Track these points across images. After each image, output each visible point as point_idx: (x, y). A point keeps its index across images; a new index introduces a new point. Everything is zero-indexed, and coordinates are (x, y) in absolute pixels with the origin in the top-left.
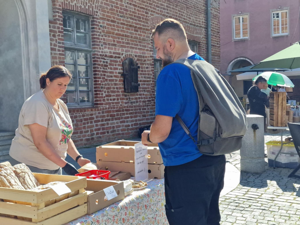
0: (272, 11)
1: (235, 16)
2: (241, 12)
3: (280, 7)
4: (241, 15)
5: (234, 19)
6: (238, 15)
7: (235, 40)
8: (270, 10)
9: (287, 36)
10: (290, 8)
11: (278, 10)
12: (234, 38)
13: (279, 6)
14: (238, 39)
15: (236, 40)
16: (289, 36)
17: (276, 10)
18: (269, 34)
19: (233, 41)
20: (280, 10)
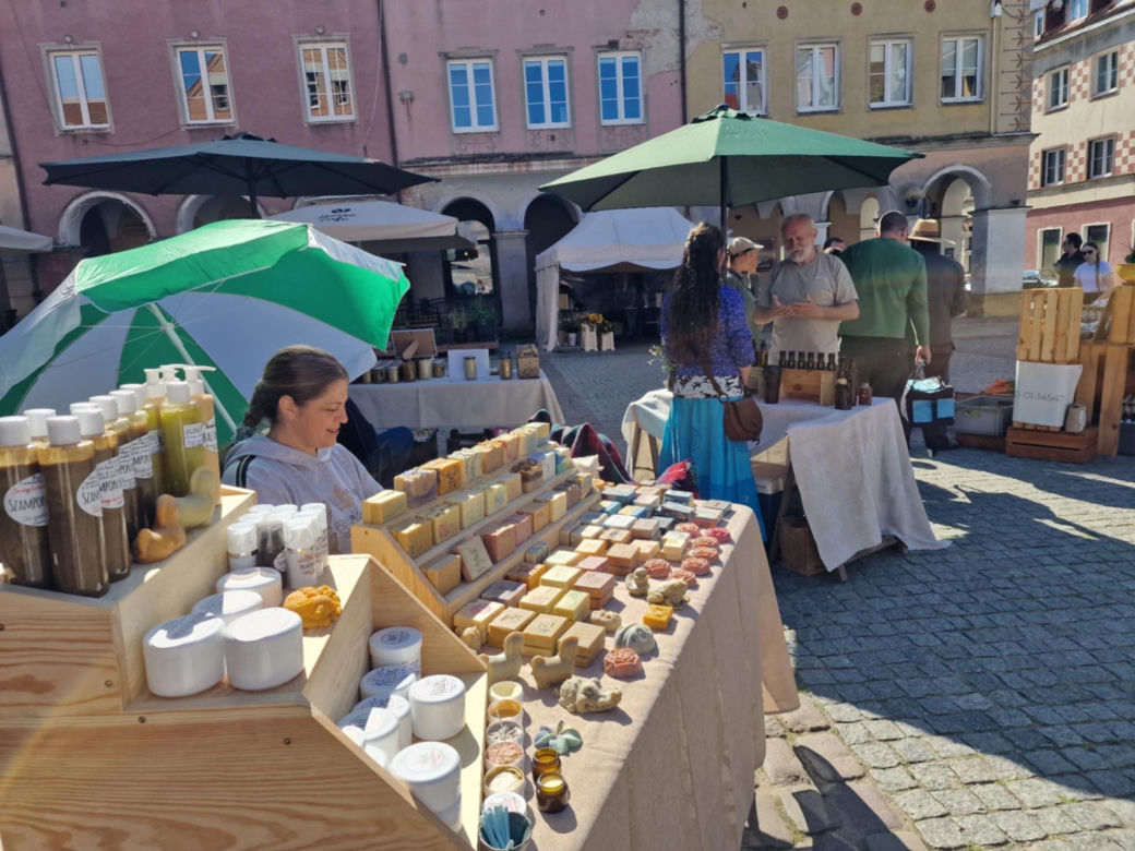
0: (300, 43)
1: (178, 44)
2: (199, 32)
3: (320, 30)
4: (200, 42)
5: (178, 55)
6: (187, 43)
7: (189, 125)
8: (291, 37)
9: (352, 124)
10: (351, 36)
11: (318, 38)
12: (185, 118)
13: (319, 27)
14: (199, 125)
15: (194, 125)
16: (358, 123)
17: (309, 39)
18: (298, 116)
19: (183, 129)
20: (323, 38)
